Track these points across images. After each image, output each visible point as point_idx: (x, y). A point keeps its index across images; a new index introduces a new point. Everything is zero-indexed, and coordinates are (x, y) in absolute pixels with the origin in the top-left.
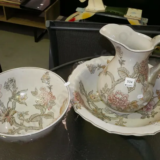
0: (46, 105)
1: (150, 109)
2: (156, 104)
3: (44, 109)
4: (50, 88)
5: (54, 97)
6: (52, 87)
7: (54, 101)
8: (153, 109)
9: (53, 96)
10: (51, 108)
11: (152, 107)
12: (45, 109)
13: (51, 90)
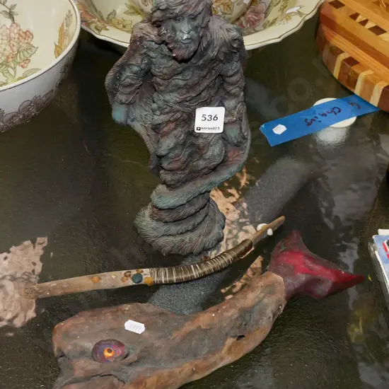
0: (11, 60)
1: (259, 20)
2: (269, 6)
3: (9, 69)
4: (11, 15)
5: (28, 33)
6: (15, 10)
7: (31, 43)
8: (265, 17)
9: (25, 33)
10: (27, 62)
11: (263, 16)
12: (14, 68)
13: (15, 17)
